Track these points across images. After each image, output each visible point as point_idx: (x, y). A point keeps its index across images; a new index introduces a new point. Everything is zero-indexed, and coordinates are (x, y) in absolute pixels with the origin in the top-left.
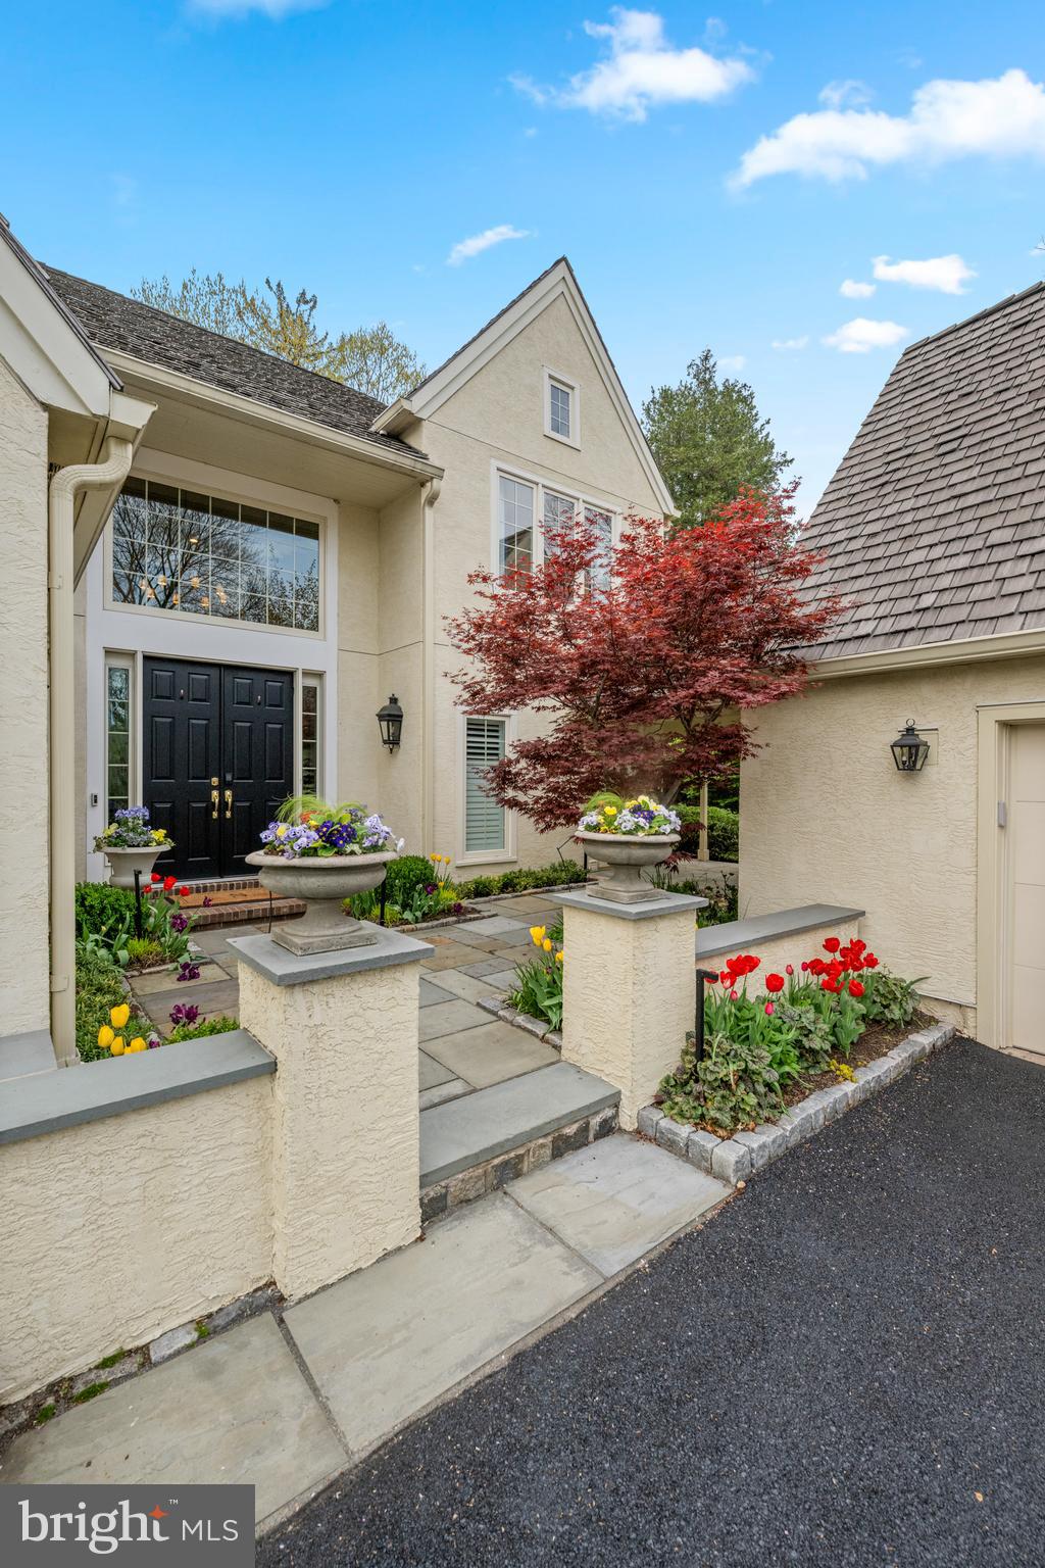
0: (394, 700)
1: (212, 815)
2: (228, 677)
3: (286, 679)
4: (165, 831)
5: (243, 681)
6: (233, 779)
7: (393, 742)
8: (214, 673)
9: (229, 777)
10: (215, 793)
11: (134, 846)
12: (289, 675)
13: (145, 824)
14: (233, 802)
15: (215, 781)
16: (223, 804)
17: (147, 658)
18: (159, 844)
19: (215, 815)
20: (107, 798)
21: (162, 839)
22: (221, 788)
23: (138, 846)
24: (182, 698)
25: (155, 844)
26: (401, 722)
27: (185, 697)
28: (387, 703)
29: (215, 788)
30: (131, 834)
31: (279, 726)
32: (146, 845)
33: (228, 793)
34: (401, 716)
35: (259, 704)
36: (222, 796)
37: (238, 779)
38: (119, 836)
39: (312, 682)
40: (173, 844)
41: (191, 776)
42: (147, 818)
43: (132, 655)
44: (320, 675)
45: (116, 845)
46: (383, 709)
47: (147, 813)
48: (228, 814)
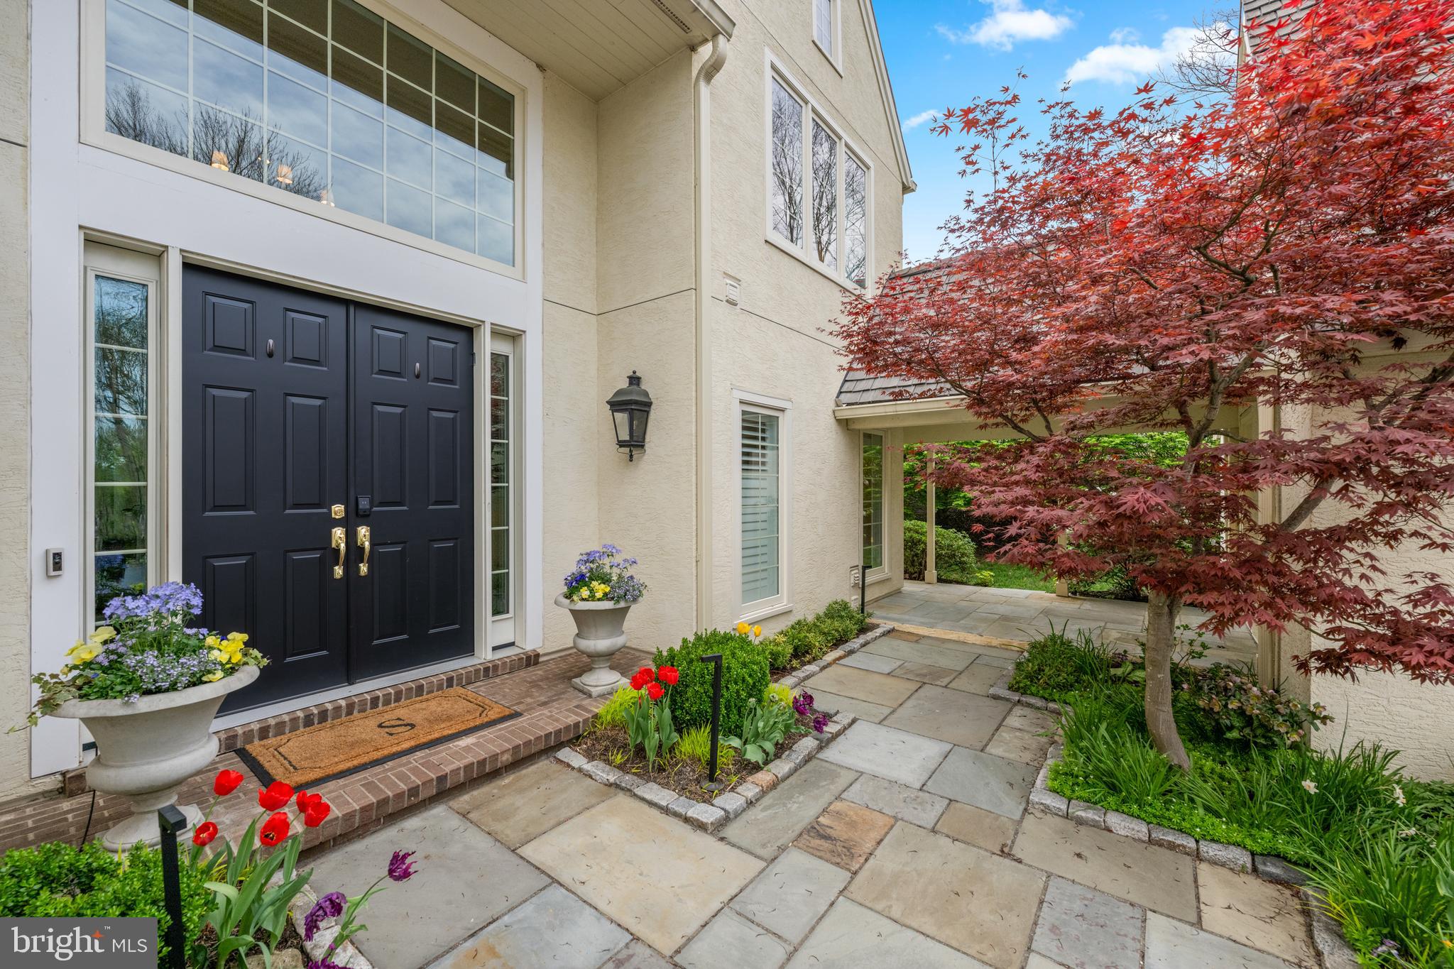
0: (634, 380)
1: (332, 571)
2: (363, 323)
3: (460, 337)
4: (245, 637)
5: (389, 333)
6: (372, 504)
7: (634, 444)
8: (337, 313)
9: (364, 503)
10: (338, 533)
11: (159, 691)
12: (467, 331)
13: (191, 622)
14: (372, 544)
15: (338, 510)
16: (355, 551)
17: (191, 268)
18: (231, 670)
19: (339, 571)
20: (92, 554)
21: (237, 657)
22: (349, 524)
23: (173, 687)
24: (270, 355)
25: (219, 674)
26: (648, 412)
27: (278, 354)
28: (624, 384)
29: (337, 523)
30: (151, 658)
31: (451, 415)
32: (196, 682)
33: (363, 532)
34: (649, 404)
35: (418, 377)
36: (351, 536)
37: (382, 504)
38: (114, 665)
39: (504, 348)
40: (265, 662)
41: (290, 501)
42: (197, 611)
43: (156, 255)
44: (514, 337)
45: (104, 694)
46: (619, 393)
47: (197, 601)
48: (364, 569)
